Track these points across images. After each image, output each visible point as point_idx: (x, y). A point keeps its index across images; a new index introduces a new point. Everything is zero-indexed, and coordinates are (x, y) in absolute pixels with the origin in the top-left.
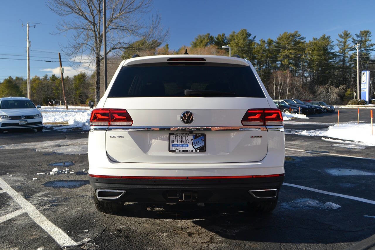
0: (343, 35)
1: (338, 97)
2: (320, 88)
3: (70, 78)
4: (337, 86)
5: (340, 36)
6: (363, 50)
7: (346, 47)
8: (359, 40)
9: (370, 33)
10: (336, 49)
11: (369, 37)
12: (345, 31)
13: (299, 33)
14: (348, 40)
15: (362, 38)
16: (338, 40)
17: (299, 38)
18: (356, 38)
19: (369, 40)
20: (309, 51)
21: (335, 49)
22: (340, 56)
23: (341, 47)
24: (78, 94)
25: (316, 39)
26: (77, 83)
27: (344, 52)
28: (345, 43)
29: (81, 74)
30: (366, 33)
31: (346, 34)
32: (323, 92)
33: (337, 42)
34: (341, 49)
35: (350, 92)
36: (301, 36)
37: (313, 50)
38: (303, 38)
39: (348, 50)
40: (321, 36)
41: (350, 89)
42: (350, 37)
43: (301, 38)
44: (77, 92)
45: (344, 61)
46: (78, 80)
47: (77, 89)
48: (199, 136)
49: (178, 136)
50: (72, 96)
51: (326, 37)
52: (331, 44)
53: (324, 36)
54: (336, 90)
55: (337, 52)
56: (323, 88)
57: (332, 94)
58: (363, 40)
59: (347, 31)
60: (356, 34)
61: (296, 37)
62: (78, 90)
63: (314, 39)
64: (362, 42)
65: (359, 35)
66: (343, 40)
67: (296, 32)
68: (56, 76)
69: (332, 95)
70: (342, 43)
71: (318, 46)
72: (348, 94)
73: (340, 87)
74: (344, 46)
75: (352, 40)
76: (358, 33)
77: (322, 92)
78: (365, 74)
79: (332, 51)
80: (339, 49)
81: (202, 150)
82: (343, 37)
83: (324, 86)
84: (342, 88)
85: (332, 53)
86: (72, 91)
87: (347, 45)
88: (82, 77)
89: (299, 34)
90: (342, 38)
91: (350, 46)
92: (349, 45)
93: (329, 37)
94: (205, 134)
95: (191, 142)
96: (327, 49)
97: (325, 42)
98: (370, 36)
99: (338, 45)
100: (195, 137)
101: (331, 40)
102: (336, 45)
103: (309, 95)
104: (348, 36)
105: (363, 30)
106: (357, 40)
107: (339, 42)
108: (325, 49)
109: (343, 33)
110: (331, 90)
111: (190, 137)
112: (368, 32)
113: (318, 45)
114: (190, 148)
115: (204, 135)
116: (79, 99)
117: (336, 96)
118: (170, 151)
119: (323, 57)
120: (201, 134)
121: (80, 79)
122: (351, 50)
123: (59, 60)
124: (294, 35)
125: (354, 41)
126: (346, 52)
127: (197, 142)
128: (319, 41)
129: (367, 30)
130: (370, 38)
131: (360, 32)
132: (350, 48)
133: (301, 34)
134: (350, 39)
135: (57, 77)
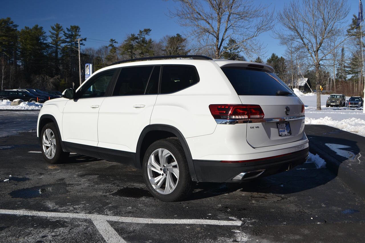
0: (55, 27)
1: (54, 87)
2: (37, 77)
4: (52, 76)
5: (52, 28)
6: (73, 44)
7: (58, 40)
8: (70, 34)
9: (80, 29)
10: (49, 40)
11: (78, 32)
12: (57, 24)
13: (12, 20)
14: (60, 33)
15: (72, 33)
16: (50, 32)
17: (11, 25)
18: (67, 32)
19: (79, 35)
20: (22, 40)
21: (47, 40)
22: (52, 48)
23: (53, 39)
25: (28, 28)
27: (56, 43)
28: (57, 35)
30: (76, 29)
31: (58, 27)
32: (40, 81)
33: (50, 34)
34: (53, 40)
35: (64, 81)
36: (14, 24)
37: (26, 40)
38: (16, 26)
39: (60, 42)
40: (34, 26)
41: (63, 79)
42: (62, 30)
43: (14, 25)
45: (56, 52)
51: (39, 27)
52: (44, 35)
53: (37, 26)
54: (52, 80)
55: (50, 43)
56: (39, 77)
57: (48, 83)
58: (74, 35)
59: (59, 25)
60: (67, 28)
61: (8, 23)
63: (26, 27)
64: (73, 36)
65: (69, 29)
66: (56, 32)
67: (9, 19)
69: (48, 85)
70: (54, 35)
71: (31, 36)
72: (62, 84)
73: (56, 77)
74: (57, 38)
75: (64, 33)
76: (69, 28)
77: (38, 82)
78: (88, 67)
79: (45, 42)
80: (52, 41)
82: (55, 29)
83: (40, 76)
84: (57, 78)
85: (45, 44)
87: (59, 38)
89: (12, 22)
90: (55, 31)
91: (62, 39)
92: (61, 37)
93: (42, 28)
96: (40, 39)
97: (38, 32)
98: (80, 31)
99: (51, 37)
101: (44, 30)
102: (49, 36)
103: (26, 84)
104: (60, 29)
105: (73, 25)
106: (68, 34)
107: (52, 34)
108: (38, 39)
109: (55, 25)
110: (47, 79)
112: (78, 27)
113: (31, 34)
117: (52, 85)
118: (280, 136)
119: (36, 47)
122: (63, 43)
124: (7, 22)
125: (65, 34)
126: (58, 44)
128: (31, 30)
129: (77, 25)
130: (79, 34)
131: (70, 26)
132: (62, 40)
133: (13, 22)
134: (62, 32)
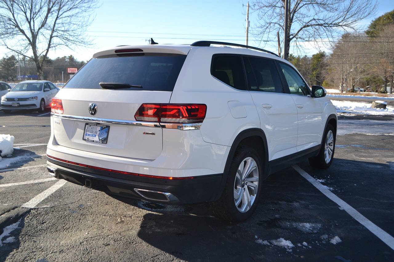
3: (308, 58)
24: (315, 75)
26: (314, 63)
29: (320, 52)
44: (314, 73)
46: (316, 60)
47: (314, 69)
48: (105, 128)
49: (91, 126)
50: (309, 77)
62: (315, 71)
68: (293, 56)
81: (105, 141)
86: (308, 71)
88: (321, 55)
94: (110, 126)
95: (98, 132)
100: (102, 129)
111: (99, 128)
114: (96, 139)
115: (108, 127)
116: (316, 81)
118: (84, 139)
120: (107, 126)
121: (318, 59)
123: (277, 39)
127: (102, 134)
135: (295, 56)
